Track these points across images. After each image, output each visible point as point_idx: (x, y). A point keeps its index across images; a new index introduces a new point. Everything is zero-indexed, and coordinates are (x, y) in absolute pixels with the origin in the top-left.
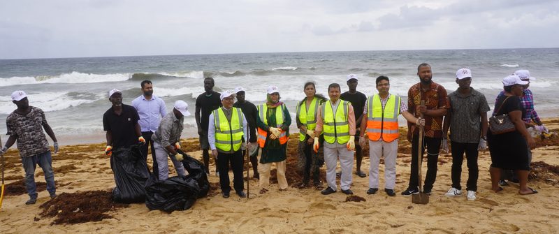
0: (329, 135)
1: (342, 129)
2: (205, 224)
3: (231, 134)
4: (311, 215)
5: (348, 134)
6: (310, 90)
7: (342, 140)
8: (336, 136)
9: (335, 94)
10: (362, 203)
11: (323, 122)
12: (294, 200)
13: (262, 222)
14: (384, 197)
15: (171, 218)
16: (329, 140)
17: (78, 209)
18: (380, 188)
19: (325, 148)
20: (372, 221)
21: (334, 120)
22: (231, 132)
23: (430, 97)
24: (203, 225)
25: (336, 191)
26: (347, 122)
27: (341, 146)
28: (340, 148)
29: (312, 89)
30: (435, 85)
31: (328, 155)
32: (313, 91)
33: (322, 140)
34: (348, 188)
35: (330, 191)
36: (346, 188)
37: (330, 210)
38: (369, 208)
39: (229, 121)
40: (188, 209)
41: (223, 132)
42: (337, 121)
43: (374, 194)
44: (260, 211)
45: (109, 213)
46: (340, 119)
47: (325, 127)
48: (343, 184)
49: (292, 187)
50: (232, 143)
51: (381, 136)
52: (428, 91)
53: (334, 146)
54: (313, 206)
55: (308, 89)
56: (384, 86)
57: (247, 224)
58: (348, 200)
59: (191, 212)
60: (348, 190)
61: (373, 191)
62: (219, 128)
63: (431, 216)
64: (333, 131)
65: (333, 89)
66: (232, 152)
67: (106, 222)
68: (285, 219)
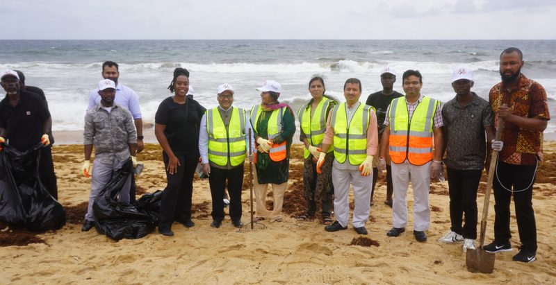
0: (340, 151)
1: (356, 144)
2: (151, 261)
3: (228, 142)
4: (292, 261)
5: (365, 152)
6: (316, 89)
7: (355, 159)
8: (347, 153)
9: (351, 92)
10: (372, 249)
11: (333, 133)
12: (284, 236)
13: (224, 264)
14: (408, 243)
15: (113, 248)
16: (340, 158)
17: (7, 229)
18: (410, 228)
19: (333, 168)
20: (372, 278)
21: (348, 130)
22: (228, 140)
23: (517, 100)
24: (148, 261)
25: (346, 228)
26: (365, 135)
27: (354, 168)
28: (353, 171)
29: (319, 86)
30: (526, 83)
31: (338, 178)
32: (321, 89)
33: (330, 158)
34: (362, 225)
35: (336, 227)
36: (358, 225)
37: (322, 256)
38: (378, 257)
39: (227, 126)
40: (141, 237)
41: (217, 140)
42: (351, 132)
43: (396, 236)
44: (232, 248)
45: (42, 237)
46: (356, 130)
47: (336, 139)
48: (355, 219)
49: (292, 217)
50: (229, 155)
51: (407, 156)
52: (513, 91)
53: (343, 167)
54: (302, 247)
55: (314, 87)
56: (411, 85)
57: (204, 265)
58: (354, 242)
59: (142, 243)
60: (361, 228)
61: (397, 232)
62: (212, 135)
63: (464, 279)
64: (344, 146)
65: (350, 85)
66: (229, 168)
67: (32, 248)
68: (256, 264)
